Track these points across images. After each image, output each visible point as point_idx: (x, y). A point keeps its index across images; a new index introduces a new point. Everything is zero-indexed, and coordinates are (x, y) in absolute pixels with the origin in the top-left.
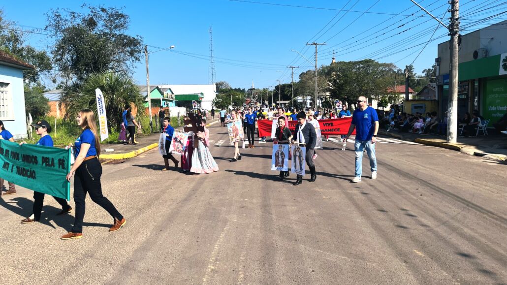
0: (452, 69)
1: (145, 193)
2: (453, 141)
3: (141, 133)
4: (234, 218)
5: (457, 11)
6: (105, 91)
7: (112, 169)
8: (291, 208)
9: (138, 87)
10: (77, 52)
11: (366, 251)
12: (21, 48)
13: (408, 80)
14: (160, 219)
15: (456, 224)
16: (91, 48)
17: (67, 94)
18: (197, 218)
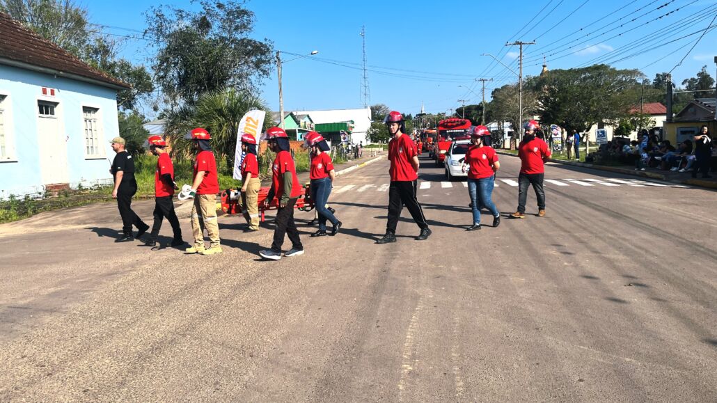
4: (427, 293)
6: (224, 116)
8: (515, 279)
10: (186, 65)
12: (112, 62)
14: (316, 291)
16: (203, 59)
17: (172, 123)
18: (370, 291)
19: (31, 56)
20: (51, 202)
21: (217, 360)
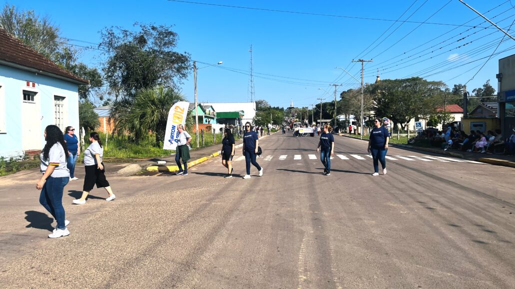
4: (310, 230)
6: (156, 105)
7: (167, 180)
8: (367, 221)
10: (127, 68)
12: (74, 65)
14: (232, 227)
16: (140, 65)
17: (115, 109)
18: (270, 228)
19: (19, 59)
20: (29, 163)
21: (171, 271)
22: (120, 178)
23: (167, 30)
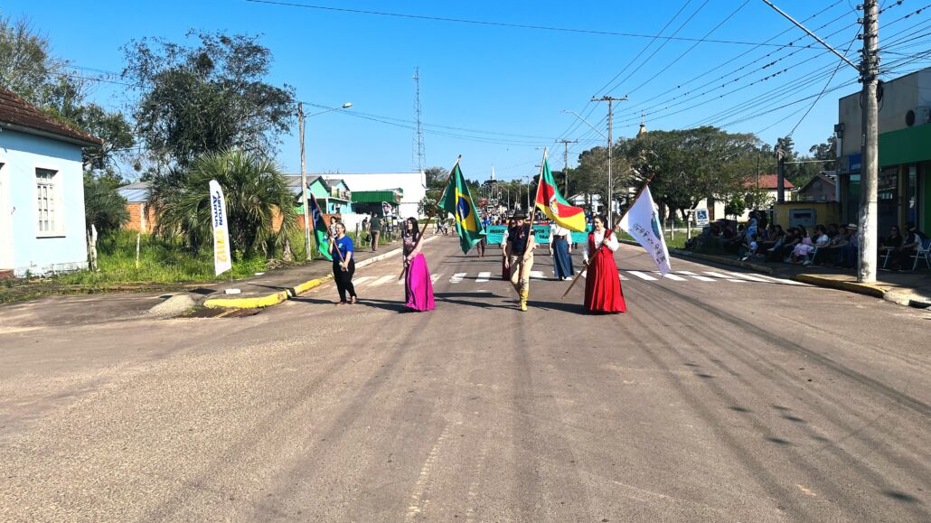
0: (866, 144)
1: (295, 370)
2: (870, 279)
3: (290, 260)
4: (457, 419)
5: (874, 36)
6: (227, 185)
7: (235, 326)
8: (563, 401)
9: (286, 179)
10: (177, 116)
11: (704, 484)
12: (79, 107)
13: (782, 164)
14: (322, 417)
15: (876, 435)
16: (202, 108)
17: (158, 189)
18: (388, 418)
22: (152, 322)
23: (251, 44)
